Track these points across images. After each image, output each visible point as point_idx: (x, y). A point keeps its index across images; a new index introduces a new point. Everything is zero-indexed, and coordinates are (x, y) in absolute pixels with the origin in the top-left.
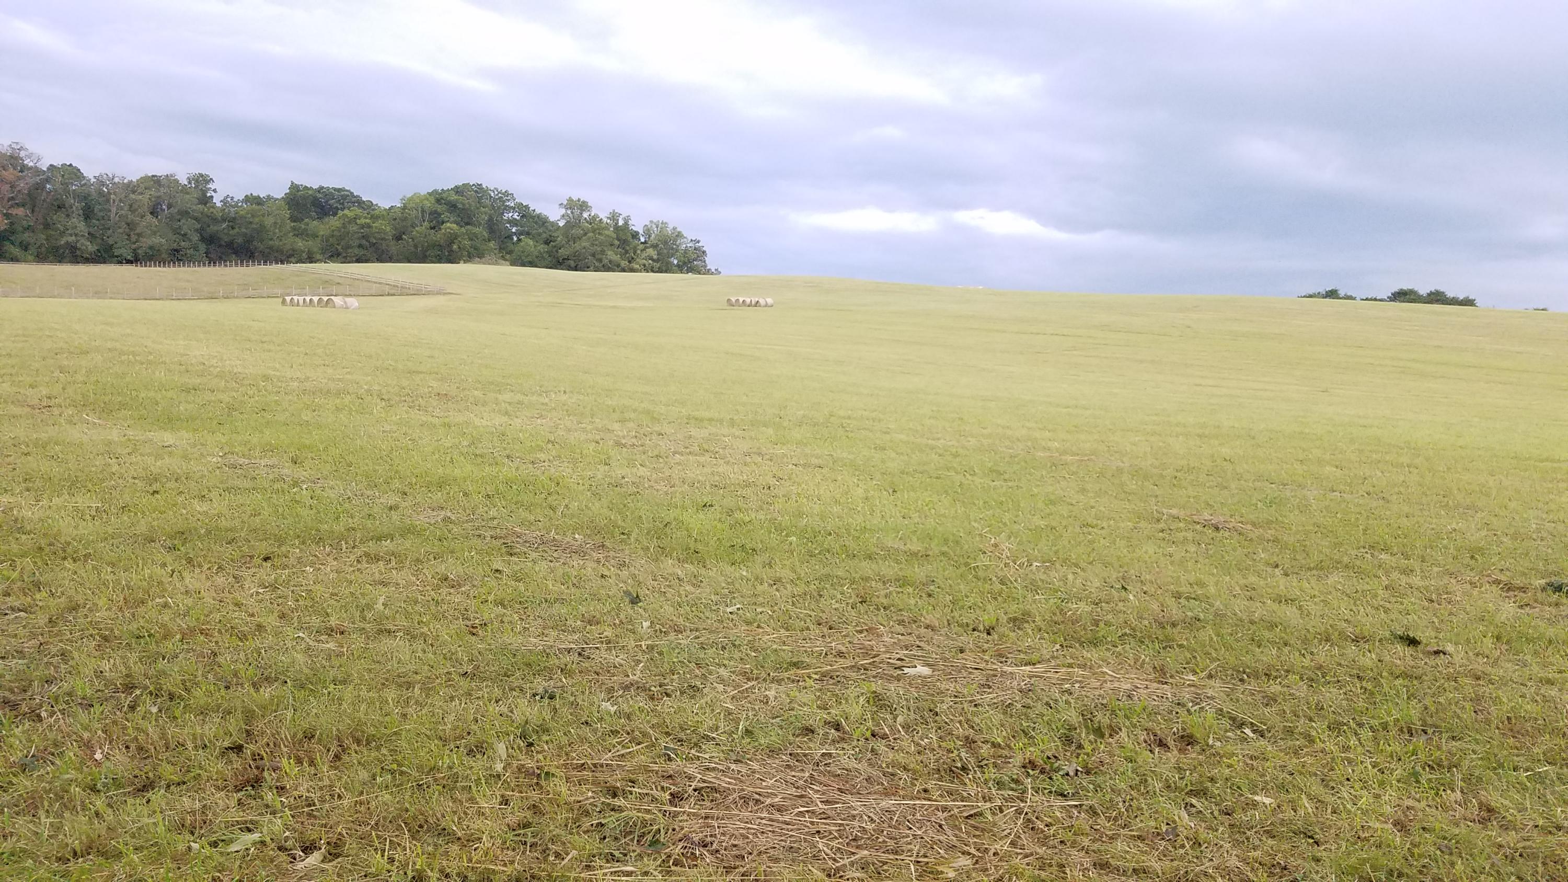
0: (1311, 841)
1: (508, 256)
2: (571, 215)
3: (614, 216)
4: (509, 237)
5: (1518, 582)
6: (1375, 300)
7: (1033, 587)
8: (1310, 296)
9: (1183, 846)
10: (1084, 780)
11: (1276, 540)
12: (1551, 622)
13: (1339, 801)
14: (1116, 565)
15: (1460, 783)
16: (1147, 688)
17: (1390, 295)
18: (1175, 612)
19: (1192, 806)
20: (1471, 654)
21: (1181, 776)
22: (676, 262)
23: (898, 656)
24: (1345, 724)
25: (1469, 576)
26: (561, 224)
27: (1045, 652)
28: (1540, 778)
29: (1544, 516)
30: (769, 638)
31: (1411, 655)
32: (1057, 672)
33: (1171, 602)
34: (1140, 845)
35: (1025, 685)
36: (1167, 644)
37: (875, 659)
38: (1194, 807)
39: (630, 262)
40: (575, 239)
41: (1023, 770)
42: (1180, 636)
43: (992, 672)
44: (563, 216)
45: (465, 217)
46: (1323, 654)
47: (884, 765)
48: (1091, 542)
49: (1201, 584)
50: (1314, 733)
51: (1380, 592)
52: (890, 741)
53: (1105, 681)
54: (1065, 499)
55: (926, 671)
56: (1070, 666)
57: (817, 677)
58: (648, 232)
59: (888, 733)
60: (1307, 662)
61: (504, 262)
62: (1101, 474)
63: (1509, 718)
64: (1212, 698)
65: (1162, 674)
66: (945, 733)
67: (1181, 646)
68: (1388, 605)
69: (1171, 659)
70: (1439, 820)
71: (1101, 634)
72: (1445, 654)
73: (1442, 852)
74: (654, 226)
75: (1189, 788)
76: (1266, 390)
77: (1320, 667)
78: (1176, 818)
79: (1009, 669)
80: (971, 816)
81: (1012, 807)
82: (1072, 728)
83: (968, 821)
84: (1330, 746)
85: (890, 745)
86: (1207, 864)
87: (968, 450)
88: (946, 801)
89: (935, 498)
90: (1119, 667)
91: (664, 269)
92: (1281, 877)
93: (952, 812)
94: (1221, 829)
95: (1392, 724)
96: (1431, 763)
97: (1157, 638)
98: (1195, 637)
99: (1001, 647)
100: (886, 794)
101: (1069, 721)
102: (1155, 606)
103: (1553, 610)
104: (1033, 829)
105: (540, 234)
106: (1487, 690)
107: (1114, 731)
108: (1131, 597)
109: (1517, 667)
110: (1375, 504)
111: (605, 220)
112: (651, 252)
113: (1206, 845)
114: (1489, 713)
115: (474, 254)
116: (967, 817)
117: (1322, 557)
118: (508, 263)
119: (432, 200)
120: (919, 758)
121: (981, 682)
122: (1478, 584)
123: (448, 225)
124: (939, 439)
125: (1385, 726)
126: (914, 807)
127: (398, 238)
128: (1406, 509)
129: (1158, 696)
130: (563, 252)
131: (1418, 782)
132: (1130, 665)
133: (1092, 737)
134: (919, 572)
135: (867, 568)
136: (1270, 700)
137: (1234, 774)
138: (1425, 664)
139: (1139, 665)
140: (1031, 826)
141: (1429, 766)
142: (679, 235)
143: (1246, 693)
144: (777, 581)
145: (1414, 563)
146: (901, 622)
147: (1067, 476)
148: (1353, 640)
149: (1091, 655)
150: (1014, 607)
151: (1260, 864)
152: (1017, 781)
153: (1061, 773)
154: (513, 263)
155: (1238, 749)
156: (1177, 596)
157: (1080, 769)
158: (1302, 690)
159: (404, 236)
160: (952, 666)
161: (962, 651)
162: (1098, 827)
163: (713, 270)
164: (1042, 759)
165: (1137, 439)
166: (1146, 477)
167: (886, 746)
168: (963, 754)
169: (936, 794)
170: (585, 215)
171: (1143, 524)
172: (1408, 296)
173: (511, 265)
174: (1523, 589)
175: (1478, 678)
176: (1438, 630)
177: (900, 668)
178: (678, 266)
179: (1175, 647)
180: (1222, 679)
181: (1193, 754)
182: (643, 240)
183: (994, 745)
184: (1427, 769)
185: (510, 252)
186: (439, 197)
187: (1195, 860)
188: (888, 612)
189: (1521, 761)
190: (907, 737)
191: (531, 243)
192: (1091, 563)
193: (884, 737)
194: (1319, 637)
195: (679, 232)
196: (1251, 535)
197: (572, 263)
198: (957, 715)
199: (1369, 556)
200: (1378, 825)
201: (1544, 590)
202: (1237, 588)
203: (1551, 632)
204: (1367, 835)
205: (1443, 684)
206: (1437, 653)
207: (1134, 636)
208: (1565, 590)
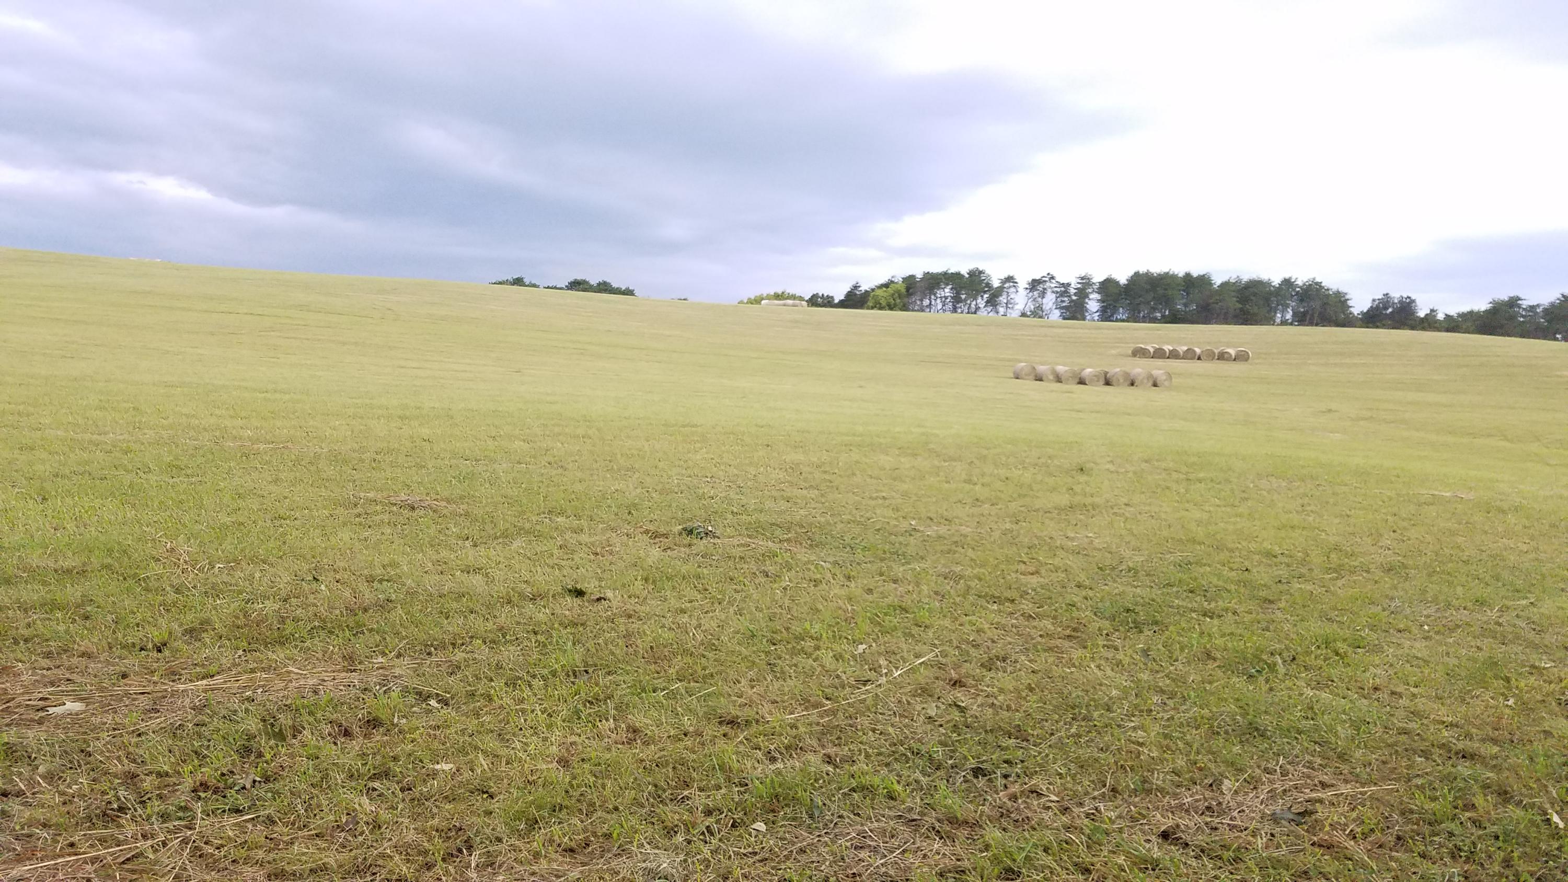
0: (485, 796)
5: (662, 530)
6: (556, 288)
7: (215, 592)
9: (362, 834)
10: (262, 791)
11: (467, 514)
12: (686, 561)
13: (512, 752)
14: (309, 556)
15: (613, 712)
16: (334, 679)
17: (567, 284)
18: (368, 596)
19: (374, 789)
20: (625, 596)
21: (364, 762)
23: (41, 695)
24: (520, 679)
25: (626, 528)
27: (224, 661)
28: (672, 696)
29: (684, 472)
31: (579, 605)
32: (238, 680)
33: (363, 587)
34: (319, 842)
35: (201, 700)
36: (358, 630)
37: (8, 704)
38: (376, 790)
41: (193, 794)
42: (372, 620)
43: (160, 695)
46: (504, 616)
47: (17, 827)
48: (284, 534)
49: (394, 564)
50: (492, 692)
51: (555, 551)
52: (27, 797)
53: (291, 681)
54: (255, 491)
55: (77, 706)
56: (253, 671)
59: (23, 788)
60: (490, 625)
62: (297, 462)
63: (652, 647)
64: (400, 676)
65: (350, 662)
66: (98, 773)
67: (371, 630)
68: (563, 563)
69: (360, 646)
70: (594, 750)
71: (287, 632)
72: (605, 600)
73: (595, 776)
75: (372, 772)
76: (466, 371)
77: (501, 629)
78: (357, 806)
79: (182, 687)
80: (128, 859)
81: (178, 837)
82: (250, 737)
83: (125, 866)
84: (507, 701)
85: (27, 802)
86: (386, 845)
87: (143, 444)
88: (99, 850)
89: (97, 503)
90: (307, 663)
92: (456, 839)
93: (105, 861)
94: (400, 806)
95: (559, 670)
96: (590, 699)
97: (347, 626)
98: (386, 618)
99: (174, 664)
100: (20, 859)
101: (249, 730)
102: (347, 593)
103: (687, 550)
104: (200, 856)
106: (636, 625)
107: (296, 731)
108: (323, 587)
109: (659, 602)
110: (554, 472)
113: (385, 826)
114: (637, 646)
116: (123, 863)
117: (508, 525)
120: (64, 809)
121: (147, 707)
122: (633, 536)
124: (105, 434)
125: (554, 674)
126: (55, 867)
128: (579, 474)
129: (344, 686)
131: (579, 718)
132: (318, 659)
133: (272, 742)
134: (73, 592)
136: (455, 668)
137: (416, 749)
138: (591, 611)
139: (327, 657)
140: (199, 853)
141: (589, 702)
143: (432, 666)
145: (584, 523)
146: (48, 655)
147: (259, 466)
148: (531, 599)
149: (278, 655)
150: (190, 617)
151: (437, 831)
152: (184, 809)
153: (236, 788)
155: (421, 722)
156: (370, 580)
157: (258, 779)
158: (483, 652)
160: (111, 695)
161: (124, 676)
162: (275, 835)
164: (215, 778)
165: (337, 423)
166: (345, 462)
167: (22, 804)
168: (122, 793)
169: (83, 847)
171: (340, 511)
172: (581, 286)
174: (666, 536)
175: (630, 616)
176: (600, 580)
177: (42, 709)
179: (365, 631)
180: (410, 656)
181: (378, 736)
183: (159, 775)
184: (588, 705)
187: (374, 844)
188: (30, 645)
189: (660, 683)
190: (49, 788)
192: (281, 557)
193: (20, 794)
194: (502, 600)
196: (445, 511)
198: (115, 751)
199: (547, 520)
200: (544, 767)
201: (680, 534)
202: (430, 565)
203: (684, 570)
204: (535, 778)
205: (603, 626)
206: (599, 599)
207: (325, 627)
208: (695, 532)
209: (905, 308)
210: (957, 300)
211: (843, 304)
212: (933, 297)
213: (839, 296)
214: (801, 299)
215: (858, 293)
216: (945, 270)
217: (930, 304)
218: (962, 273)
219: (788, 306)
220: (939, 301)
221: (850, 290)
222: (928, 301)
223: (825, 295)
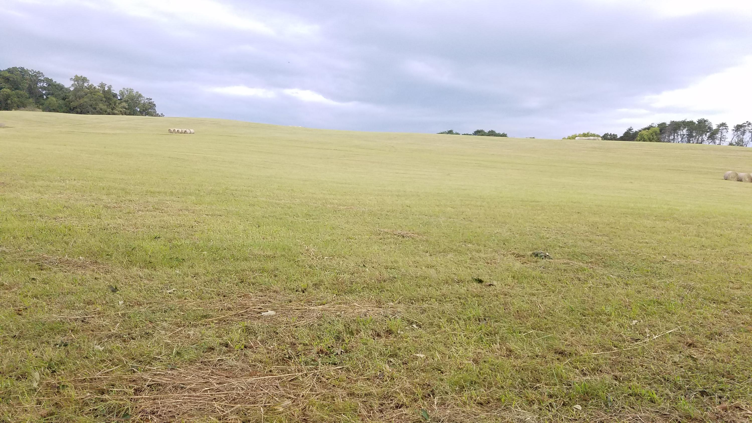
0: (440, 372)
1: (41, 107)
2: (77, 85)
3: (102, 85)
4: (42, 96)
5: (521, 253)
6: (468, 134)
7: (324, 269)
8: (442, 133)
9: (386, 381)
10: (345, 356)
11: (427, 241)
12: (534, 269)
13: (451, 353)
14: (361, 256)
15: (499, 340)
16: (373, 310)
17: (474, 132)
18: (386, 275)
19: (391, 362)
20: (503, 285)
21: (386, 349)
22: (138, 110)
23: (259, 307)
24: (454, 319)
25: (503, 252)
26: (72, 89)
27: (329, 298)
28: (529, 336)
29: (532, 225)
30: (191, 304)
31: (480, 287)
32: (334, 307)
33: (384, 271)
34: (368, 382)
35: (320, 314)
36: (382, 290)
37: (247, 310)
38: (392, 362)
39: (112, 109)
40: (81, 97)
41: (317, 355)
42: (387, 285)
43: (304, 310)
44: (73, 85)
45: (15, 86)
46: (445, 289)
47: (250, 361)
48: (351, 246)
49: (396, 262)
50: (441, 324)
51: (468, 261)
52: (254, 349)
53: (355, 309)
54: (339, 226)
55: (272, 313)
56: (340, 304)
57: (216, 322)
58: (122, 94)
59: (253, 345)
60: (438, 293)
61: (38, 110)
62: (356, 215)
63: (518, 311)
64: (400, 312)
65: (379, 304)
66: (281, 341)
67: (387, 290)
68: (471, 266)
69: (383, 296)
70: (490, 357)
71: (354, 288)
72: (493, 285)
73: (492, 371)
74: (125, 91)
75: (390, 354)
76: (425, 175)
77: (443, 295)
78: (384, 368)
79: (313, 308)
80: (292, 380)
81: (312, 373)
82: (340, 333)
83: (290, 382)
84: (448, 329)
85: (254, 351)
86: (397, 387)
87: (295, 205)
88: (281, 375)
89: (279, 229)
90: (361, 302)
91: (132, 113)
92: (427, 390)
93: (283, 380)
94: (402, 371)
95: (472, 317)
96: (487, 333)
97: (378, 287)
98: (393, 286)
99: (309, 298)
100: (251, 375)
101: (339, 329)
102: (377, 273)
103: (535, 264)
104: (320, 382)
105: (59, 95)
106: (509, 299)
107: (358, 331)
108: (367, 270)
109: (521, 289)
110: (467, 223)
111: (97, 87)
112: (124, 104)
113: (396, 379)
114: (510, 310)
115: (20, 106)
116: (290, 381)
117: (445, 247)
118: (40, 110)
120: (268, 355)
121: (299, 315)
122: (506, 255)
123: (5, 89)
124: (282, 200)
125: (469, 318)
126: (264, 380)
128: (479, 225)
129: (377, 314)
130: (73, 104)
131: (482, 341)
132: (366, 301)
133: (348, 336)
134: (270, 265)
135: (244, 265)
136: (424, 311)
137: (408, 345)
138: (486, 290)
139: (369, 300)
140: (320, 381)
141: (487, 334)
142: (140, 96)
143: (414, 309)
144: (196, 275)
145: (482, 248)
146: (261, 291)
147: (341, 216)
148: (457, 282)
149: (350, 298)
150: (315, 278)
151: (419, 384)
152: (314, 360)
153: (335, 354)
154: (44, 110)
155: (410, 334)
156: (386, 268)
157: (343, 351)
158: (436, 305)
160: (285, 309)
161: (290, 302)
162: (350, 377)
163: (160, 114)
164: (326, 348)
165: (371, 198)
166: (375, 215)
167: (252, 352)
168: (289, 351)
169: (275, 372)
170: (86, 84)
171: (373, 236)
172: (480, 133)
173: (43, 111)
174: (523, 256)
175: (506, 295)
176: (490, 275)
177: (259, 313)
178: (140, 111)
179: (385, 291)
180: (404, 303)
181: (392, 338)
182: (119, 98)
183: (304, 345)
184: (486, 335)
185: (42, 104)
187: (392, 386)
188: (254, 286)
189: (523, 329)
190: (262, 346)
191: (54, 99)
192: (350, 256)
193: (251, 347)
194: (444, 282)
195: (140, 94)
196: (417, 239)
197: (79, 110)
198: (287, 333)
199: (464, 245)
200: (466, 362)
201: (531, 256)
202: (411, 263)
203: (534, 273)
204: (462, 367)
205: (492, 298)
206: (490, 285)
207: (368, 287)
208: (539, 255)
209: (659, 140)
210: (690, 136)
211: (622, 139)
212: (676, 134)
213: (620, 134)
214: (598, 136)
215: (631, 132)
216: (684, 120)
217: (674, 138)
218: (694, 121)
219: (590, 140)
220: (679, 136)
221: (626, 131)
222: (673, 137)
223: (612, 134)
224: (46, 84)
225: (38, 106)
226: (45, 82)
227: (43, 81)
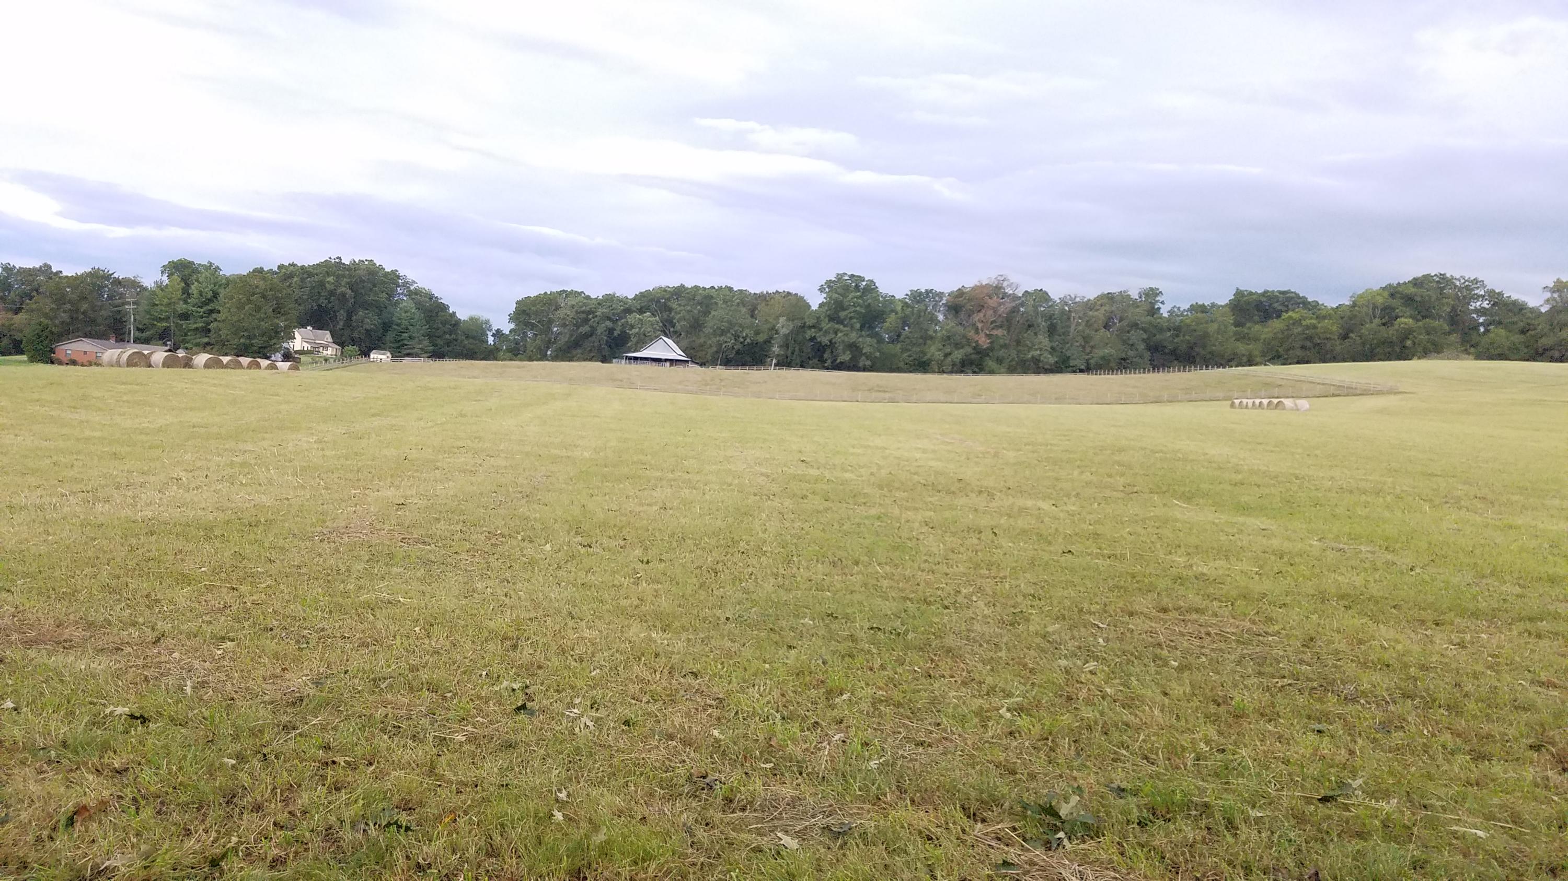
1: (1472, 350)
2: (1557, 299)
4: (1475, 328)
26: (1543, 310)
40: (1563, 326)
44: (1548, 301)
45: (1424, 310)
61: (1467, 356)
105: (1514, 323)
115: (1431, 349)
118: (1471, 357)
119: (1386, 294)
123: (1403, 320)
127: (1345, 337)
130: (1545, 342)
154: (1478, 357)
159: (1351, 335)
173: (1475, 359)
185: (1476, 345)
186: (1393, 291)
191: (1502, 332)
224: (1487, 302)
225: (1466, 350)
226: (1486, 300)
227: (1483, 296)
